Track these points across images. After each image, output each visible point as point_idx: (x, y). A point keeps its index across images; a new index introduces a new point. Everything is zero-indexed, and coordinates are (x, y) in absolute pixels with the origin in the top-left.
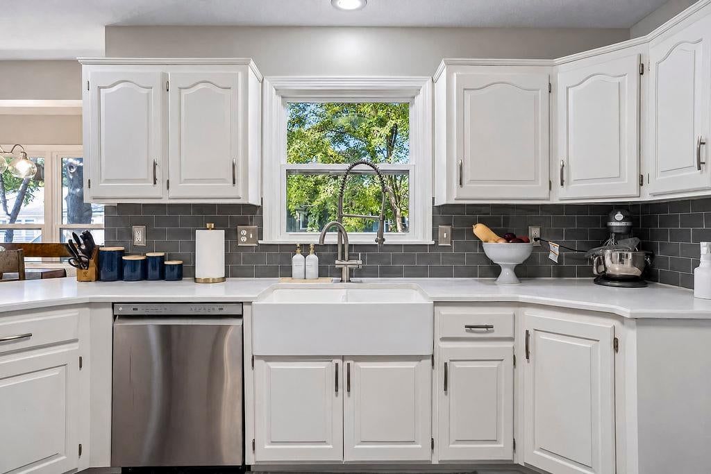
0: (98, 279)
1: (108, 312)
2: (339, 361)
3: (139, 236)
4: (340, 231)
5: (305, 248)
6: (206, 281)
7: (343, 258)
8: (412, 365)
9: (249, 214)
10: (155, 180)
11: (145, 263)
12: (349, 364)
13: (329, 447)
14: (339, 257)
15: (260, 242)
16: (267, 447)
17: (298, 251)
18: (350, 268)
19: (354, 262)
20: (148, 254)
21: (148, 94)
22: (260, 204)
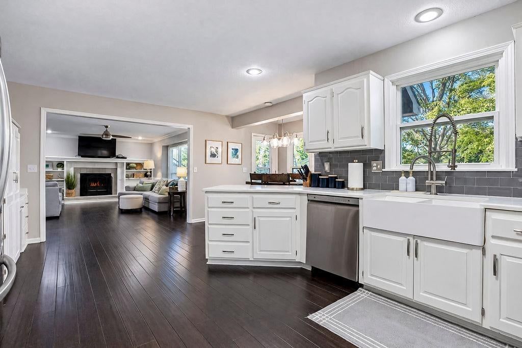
0: (310, 186)
1: (306, 198)
2: (411, 239)
3: (327, 167)
4: (430, 163)
5: (407, 174)
6: (353, 189)
7: (432, 179)
8: (465, 251)
9: (377, 154)
10: (328, 139)
11: (327, 179)
12: (417, 241)
13: (404, 288)
14: (429, 179)
15: (383, 170)
16: (369, 276)
17: (403, 174)
18: (436, 186)
19: (440, 182)
20: (329, 176)
21: (325, 100)
22: (383, 149)
